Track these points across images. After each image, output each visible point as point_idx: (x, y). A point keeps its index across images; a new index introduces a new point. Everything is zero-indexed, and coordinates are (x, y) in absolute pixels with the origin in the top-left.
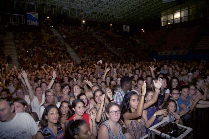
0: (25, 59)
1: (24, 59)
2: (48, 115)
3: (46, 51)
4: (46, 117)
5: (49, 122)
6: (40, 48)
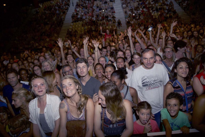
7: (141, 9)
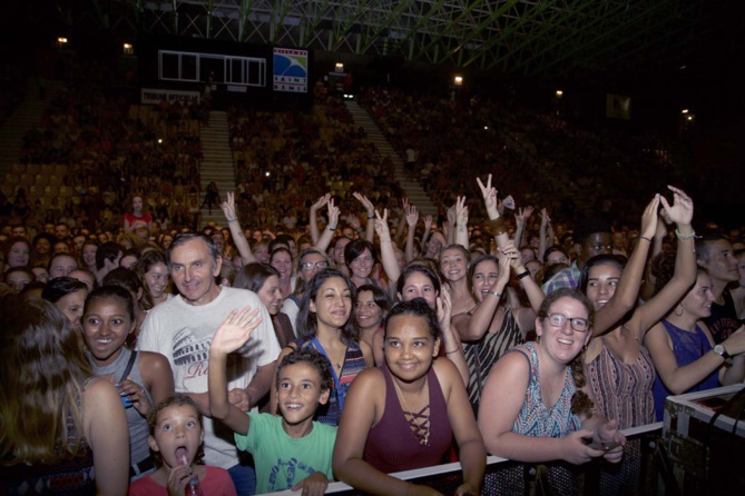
0: (257, 196)
1: (254, 197)
2: (318, 298)
3: (325, 174)
4: (312, 305)
5: (320, 324)
6: (305, 165)
7: (294, 162)
